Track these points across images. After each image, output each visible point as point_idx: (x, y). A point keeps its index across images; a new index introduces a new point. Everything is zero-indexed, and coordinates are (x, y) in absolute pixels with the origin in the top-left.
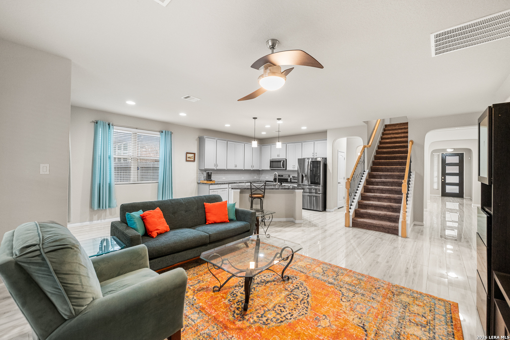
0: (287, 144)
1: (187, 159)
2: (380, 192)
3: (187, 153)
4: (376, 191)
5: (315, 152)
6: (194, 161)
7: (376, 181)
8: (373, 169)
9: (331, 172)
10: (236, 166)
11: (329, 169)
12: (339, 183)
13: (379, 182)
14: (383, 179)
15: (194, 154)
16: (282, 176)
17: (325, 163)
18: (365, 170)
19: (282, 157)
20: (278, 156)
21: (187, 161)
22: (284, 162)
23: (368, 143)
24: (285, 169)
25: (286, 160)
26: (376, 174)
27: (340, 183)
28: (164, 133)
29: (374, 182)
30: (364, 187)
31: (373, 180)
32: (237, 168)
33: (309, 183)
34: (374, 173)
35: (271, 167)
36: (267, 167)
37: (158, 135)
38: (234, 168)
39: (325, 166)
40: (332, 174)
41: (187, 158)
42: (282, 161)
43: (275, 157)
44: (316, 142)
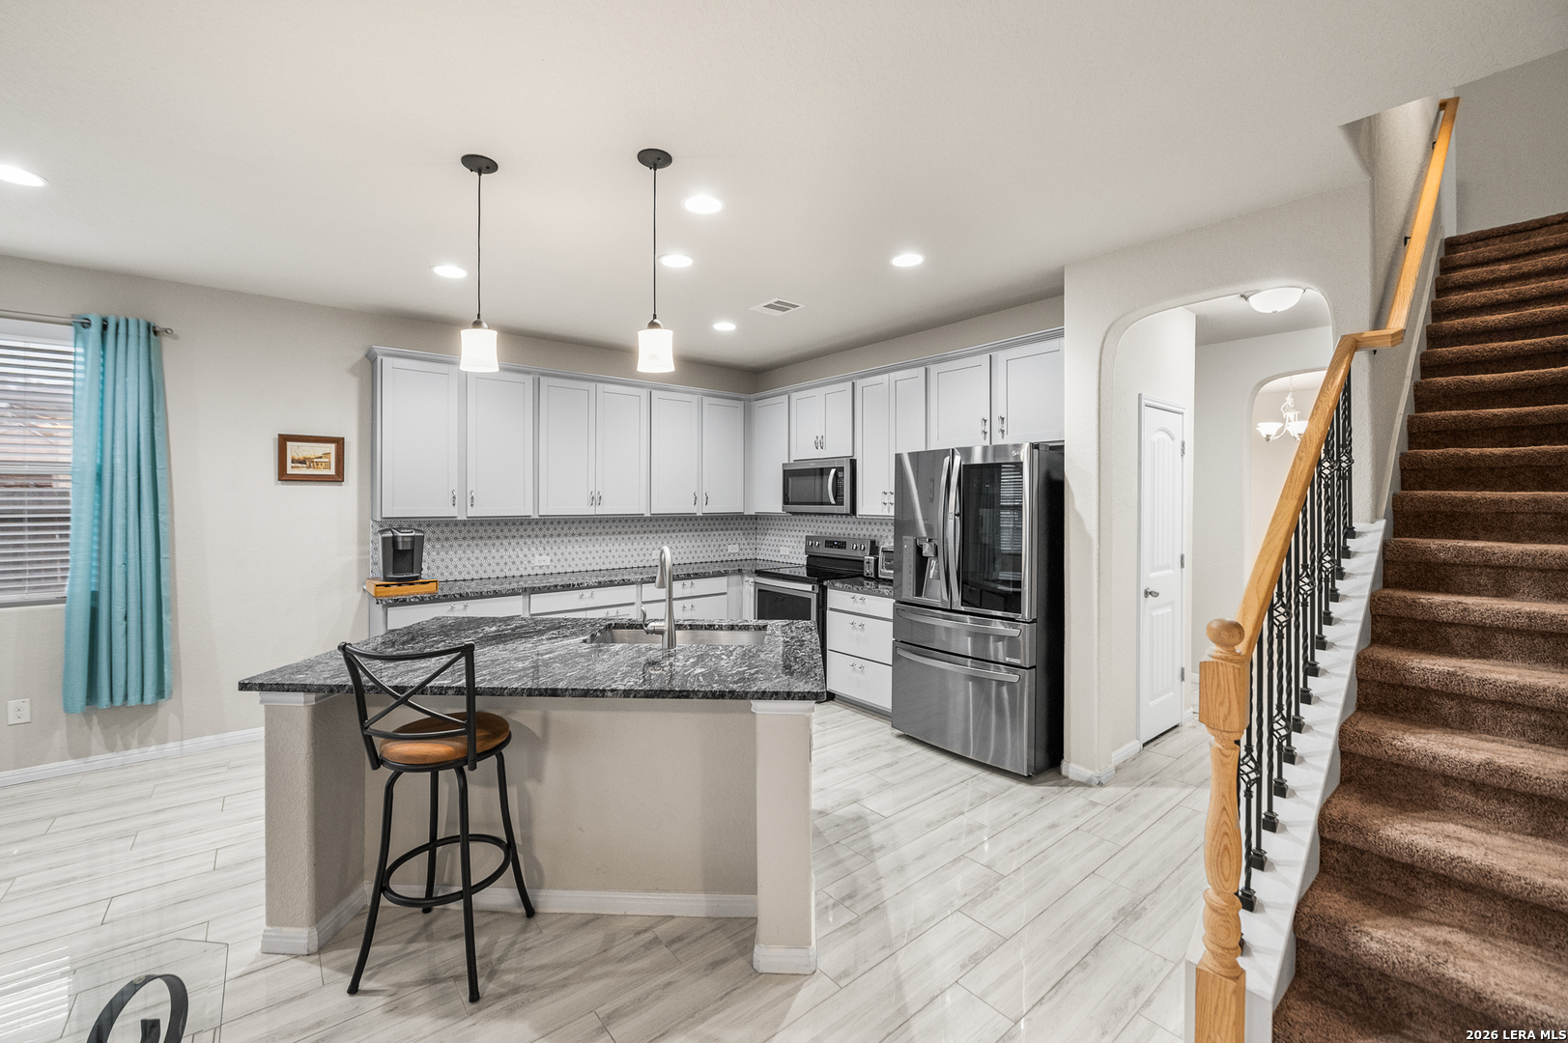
0: (859, 383)
1: (290, 471)
2: (1533, 725)
3: (284, 440)
4: (1483, 711)
5: (999, 410)
6: (339, 477)
7: (1475, 617)
8: (1418, 515)
9: (1094, 535)
10: (597, 500)
11: (1077, 514)
12: (1147, 593)
13: (1507, 630)
14: (1529, 596)
15: (339, 443)
16: (842, 545)
17: (1055, 476)
18: (1357, 526)
19: (837, 448)
20: (819, 444)
21: (283, 476)
22: (840, 475)
23: (1379, 319)
24: (846, 508)
25: (853, 463)
26: (1460, 551)
27: (1155, 594)
28: (95, 330)
29: (1451, 624)
30: (1365, 669)
31: (1441, 602)
32: (607, 509)
33: (957, 597)
34: (1434, 544)
35: (786, 501)
36: (769, 499)
37: (63, 340)
38: (584, 509)
39: (1053, 493)
40: (1095, 547)
41: (289, 464)
42: (833, 471)
43: (805, 452)
44: (1000, 356)
